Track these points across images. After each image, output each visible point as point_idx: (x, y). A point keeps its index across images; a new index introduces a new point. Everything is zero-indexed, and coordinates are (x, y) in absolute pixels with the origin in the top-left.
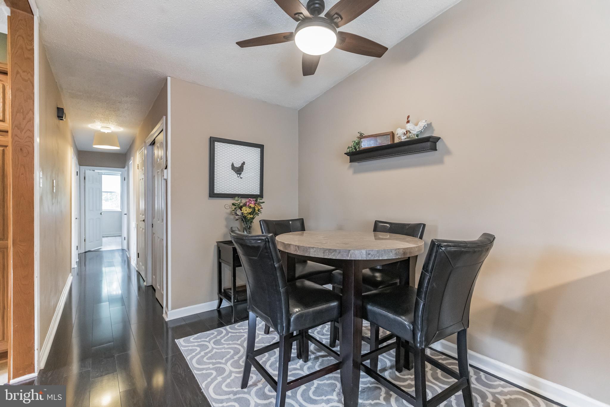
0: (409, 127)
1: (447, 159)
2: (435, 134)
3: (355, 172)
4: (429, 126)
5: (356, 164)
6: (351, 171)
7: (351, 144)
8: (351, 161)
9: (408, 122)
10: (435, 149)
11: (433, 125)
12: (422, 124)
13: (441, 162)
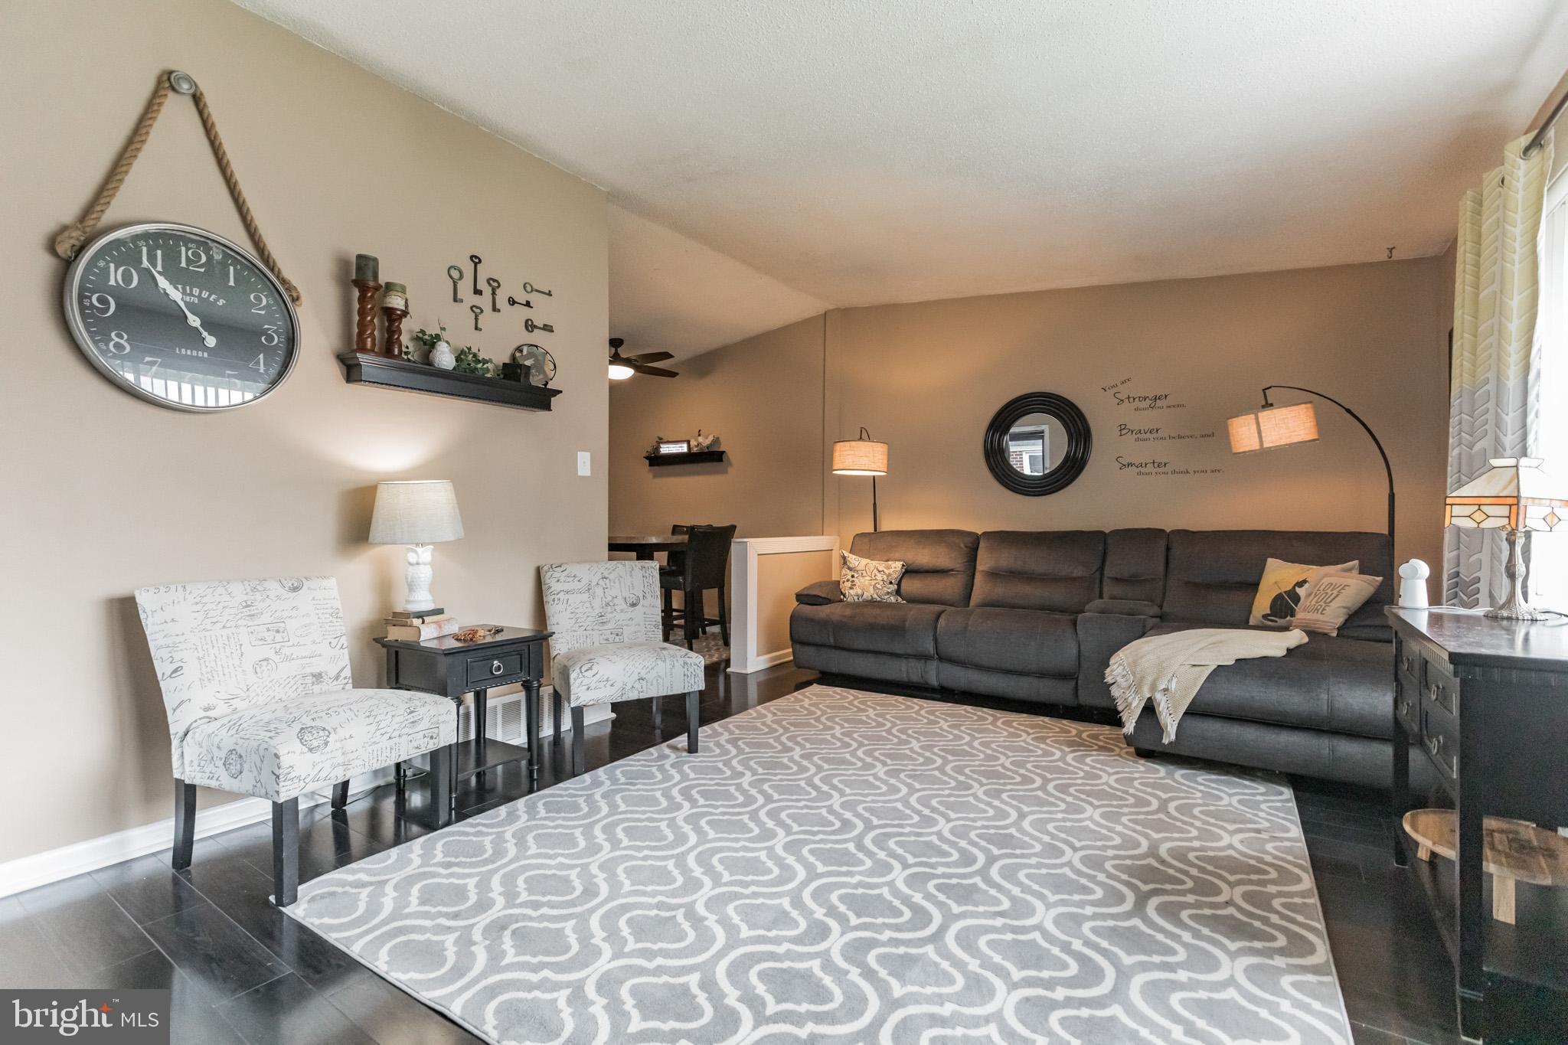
0: (700, 439)
1: (730, 470)
2: (722, 449)
3: (655, 476)
4: (716, 441)
5: (656, 468)
6: (650, 476)
7: (650, 449)
8: (650, 465)
9: (699, 435)
10: (721, 461)
11: (721, 440)
12: (711, 438)
13: (725, 472)
